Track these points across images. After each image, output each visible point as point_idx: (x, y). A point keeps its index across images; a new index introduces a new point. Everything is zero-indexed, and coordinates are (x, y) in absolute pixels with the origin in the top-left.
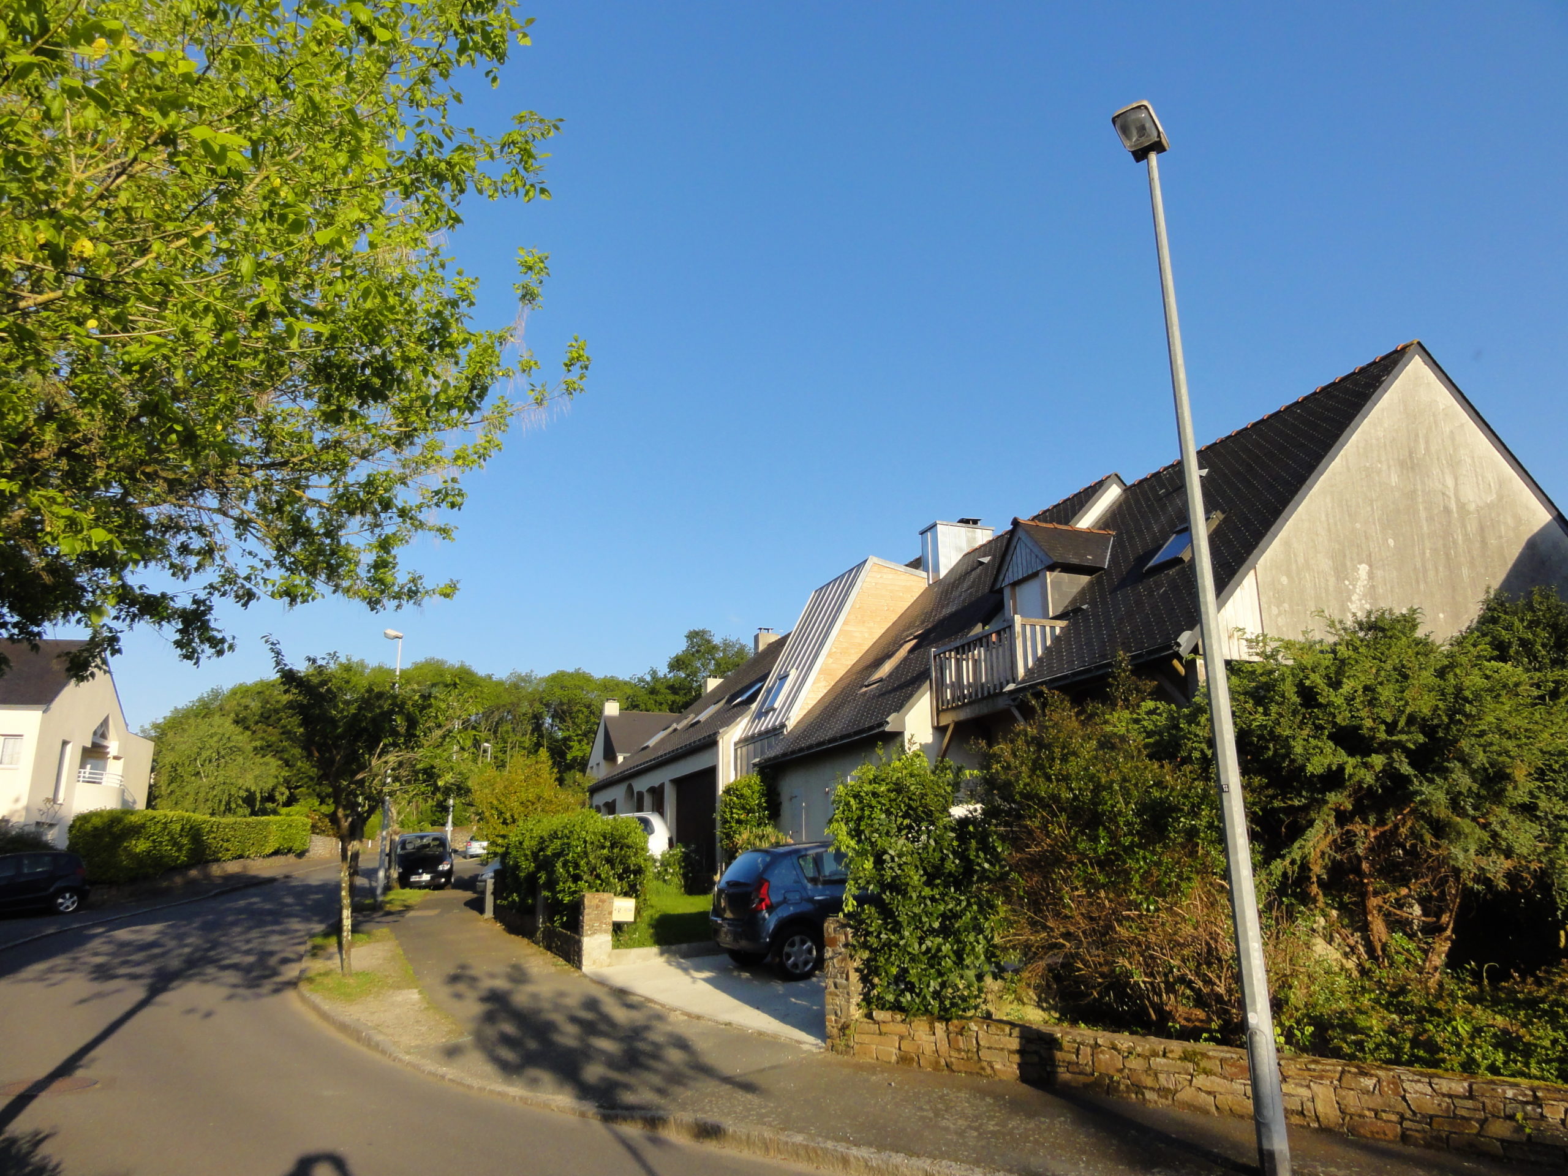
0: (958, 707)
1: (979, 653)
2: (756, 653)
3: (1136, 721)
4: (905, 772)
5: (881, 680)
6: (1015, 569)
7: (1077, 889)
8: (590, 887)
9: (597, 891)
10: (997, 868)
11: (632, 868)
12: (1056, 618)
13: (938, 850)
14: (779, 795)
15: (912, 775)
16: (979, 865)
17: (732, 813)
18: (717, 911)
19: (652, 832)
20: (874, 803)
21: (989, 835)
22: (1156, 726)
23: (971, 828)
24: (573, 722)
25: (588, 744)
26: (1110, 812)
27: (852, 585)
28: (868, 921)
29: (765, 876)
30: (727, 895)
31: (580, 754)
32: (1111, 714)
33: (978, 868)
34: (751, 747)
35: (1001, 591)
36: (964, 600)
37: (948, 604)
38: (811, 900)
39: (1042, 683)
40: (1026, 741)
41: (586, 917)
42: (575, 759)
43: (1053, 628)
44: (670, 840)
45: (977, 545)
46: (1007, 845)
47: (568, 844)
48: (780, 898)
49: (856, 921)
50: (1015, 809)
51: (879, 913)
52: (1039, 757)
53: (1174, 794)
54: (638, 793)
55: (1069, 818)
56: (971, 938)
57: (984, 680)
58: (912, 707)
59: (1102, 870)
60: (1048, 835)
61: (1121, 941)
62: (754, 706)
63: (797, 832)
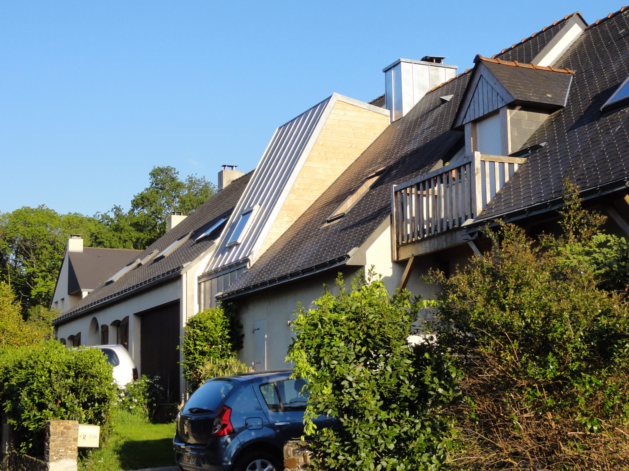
0: (418, 241)
1: (439, 189)
2: (220, 190)
3: (588, 254)
4: (364, 302)
5: (342, 216)
6: (476, 108)
7: (526, 412)
8: (55, 415)
9: (62, 418)
10: (451, 392)
11: (96, 396)
12: (515, 155)
13: (394, 375)
14: (242, 327)
15: (371, 305)
16: (433, 390)
17: (195, 345)
18: (180, 437)
19: (117, 363)
20: (334, 331)
21: (443, 362)
22: (606, 258)
23: (427, 355)
24: (38, 259)
25: (52, 280)
26: (560, 339)
27: (316, 122)
28: (326, 444)
29: (228, 404)
30: (190, 421)
31: (45, 290)
32: (564, 246)
33: (432, 393)
34: (215, 281)
35: (462, 128)
36: (426, 138)
37: (410, 142)
38: (272, 426)
39: (499, 218)
40: (482, 273)
41: (51, 444)
42: (39, 294)
43: (511, 165)
44: (135, 371)
45: (439, 84)
46: (460, 371)
47: (32, 374)
48: (242, 425)
49: (315, 443)
50: (470, 338)
51: (337, 436)
52: (494, 287)
53: (620, 321)
54: (102, 326)
55: (520, 345)
56: (425, 458)
57: (443, 216)
58: (373, 241)
59: (550, 392)
60: (500, 362)
61: (565, 460)
62: (217, 241)
63: (260, 363)
